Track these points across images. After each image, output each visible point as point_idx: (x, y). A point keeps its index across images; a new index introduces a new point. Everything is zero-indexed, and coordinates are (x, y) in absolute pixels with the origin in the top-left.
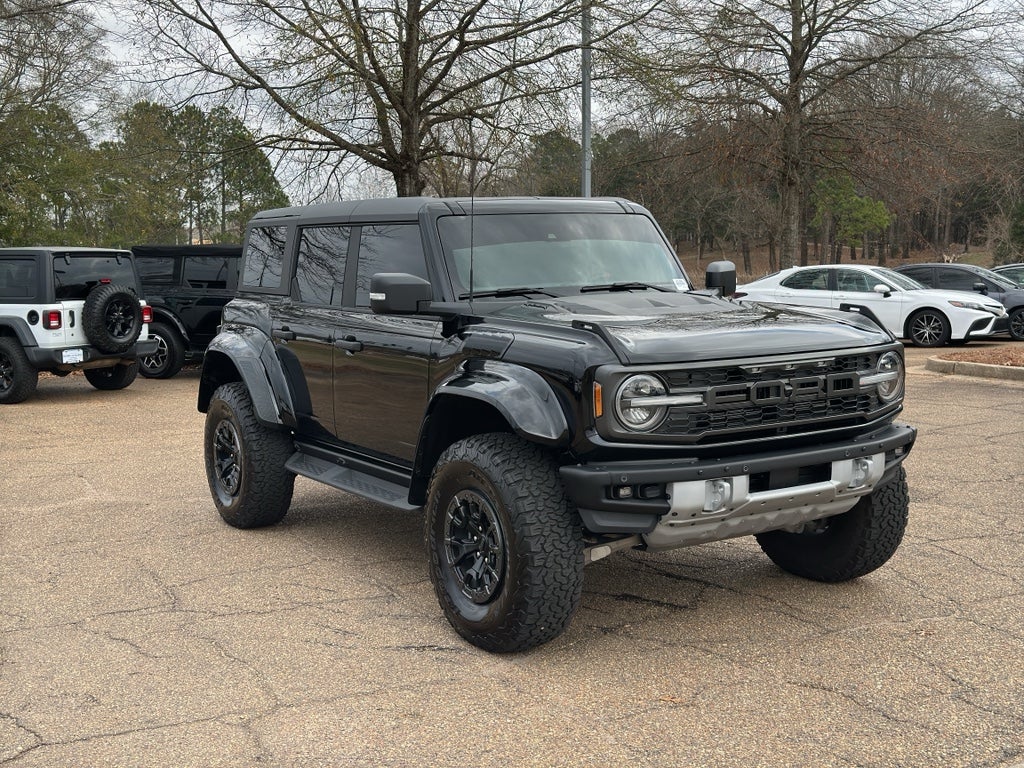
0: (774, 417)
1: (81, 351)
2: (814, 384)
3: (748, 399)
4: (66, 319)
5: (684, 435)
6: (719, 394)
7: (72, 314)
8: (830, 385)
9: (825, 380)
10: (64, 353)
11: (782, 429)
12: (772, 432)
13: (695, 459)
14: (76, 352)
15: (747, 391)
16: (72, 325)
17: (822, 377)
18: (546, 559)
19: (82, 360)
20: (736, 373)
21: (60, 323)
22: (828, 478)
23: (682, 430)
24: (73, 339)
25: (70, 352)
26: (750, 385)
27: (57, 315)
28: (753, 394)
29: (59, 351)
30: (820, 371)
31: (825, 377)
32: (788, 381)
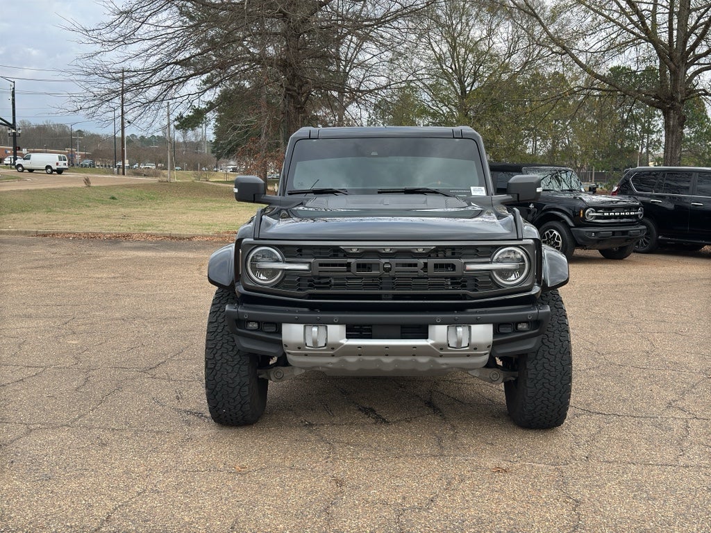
2: (415, 265)
3: (348, 270)
5: (294, 292)
6: (321, 265)
8: (430, 267)
9: (426, 263)
11: (386, 295)
12: (378, 297)
13: (306, 309)
15: (349, 265)
17: (422, 261)
18: (216, 364)
20: (336, 251)
22: (426, 337)
23: (293, 288)
26: (352, 261)
28: (354, 268)
30: (420, 256)
31: (425, 261)
32: (387, 261)
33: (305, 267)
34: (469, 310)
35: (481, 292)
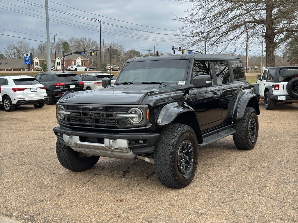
0: (98, 122)
1: (285, 97)
2: (100, 114)
3: (80, 115)
4: (281, 87)
6: (73, 113)
7: (284, 86)
8: (105, 115)
9: (103, 113)
10: (278, 97)
11: (93, 125)
14: (283, 97)
15: (80, 113)
16: (284, 89)
17: (102, 112)
19: (285, 99)
21: (279, 88)
22: (103, 143)
23: (66, 121)
24: (283, 93)
25: (280, 97)
26: (81, 111)
27: (278, 86)
28: (82, 114)
29: (277, 96)
30: (101, 110)
31: (103, 112)
32: (91, 112)
33: (69, 113)
34: (120, 133)
35: (123, 126)
